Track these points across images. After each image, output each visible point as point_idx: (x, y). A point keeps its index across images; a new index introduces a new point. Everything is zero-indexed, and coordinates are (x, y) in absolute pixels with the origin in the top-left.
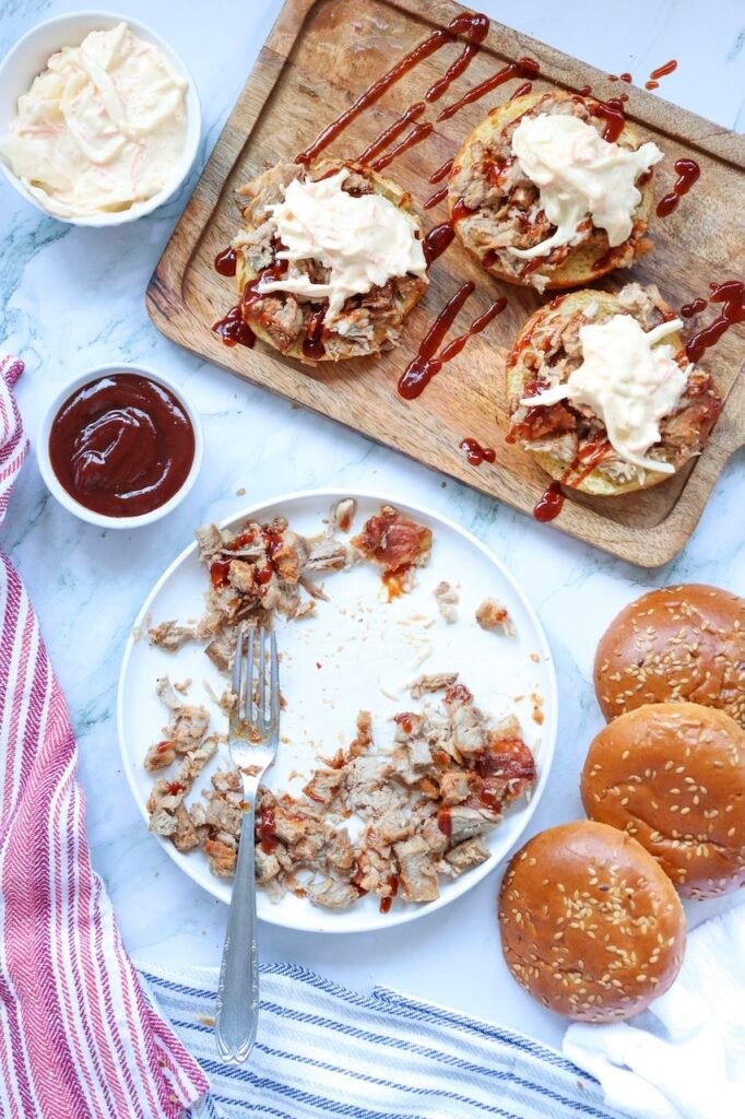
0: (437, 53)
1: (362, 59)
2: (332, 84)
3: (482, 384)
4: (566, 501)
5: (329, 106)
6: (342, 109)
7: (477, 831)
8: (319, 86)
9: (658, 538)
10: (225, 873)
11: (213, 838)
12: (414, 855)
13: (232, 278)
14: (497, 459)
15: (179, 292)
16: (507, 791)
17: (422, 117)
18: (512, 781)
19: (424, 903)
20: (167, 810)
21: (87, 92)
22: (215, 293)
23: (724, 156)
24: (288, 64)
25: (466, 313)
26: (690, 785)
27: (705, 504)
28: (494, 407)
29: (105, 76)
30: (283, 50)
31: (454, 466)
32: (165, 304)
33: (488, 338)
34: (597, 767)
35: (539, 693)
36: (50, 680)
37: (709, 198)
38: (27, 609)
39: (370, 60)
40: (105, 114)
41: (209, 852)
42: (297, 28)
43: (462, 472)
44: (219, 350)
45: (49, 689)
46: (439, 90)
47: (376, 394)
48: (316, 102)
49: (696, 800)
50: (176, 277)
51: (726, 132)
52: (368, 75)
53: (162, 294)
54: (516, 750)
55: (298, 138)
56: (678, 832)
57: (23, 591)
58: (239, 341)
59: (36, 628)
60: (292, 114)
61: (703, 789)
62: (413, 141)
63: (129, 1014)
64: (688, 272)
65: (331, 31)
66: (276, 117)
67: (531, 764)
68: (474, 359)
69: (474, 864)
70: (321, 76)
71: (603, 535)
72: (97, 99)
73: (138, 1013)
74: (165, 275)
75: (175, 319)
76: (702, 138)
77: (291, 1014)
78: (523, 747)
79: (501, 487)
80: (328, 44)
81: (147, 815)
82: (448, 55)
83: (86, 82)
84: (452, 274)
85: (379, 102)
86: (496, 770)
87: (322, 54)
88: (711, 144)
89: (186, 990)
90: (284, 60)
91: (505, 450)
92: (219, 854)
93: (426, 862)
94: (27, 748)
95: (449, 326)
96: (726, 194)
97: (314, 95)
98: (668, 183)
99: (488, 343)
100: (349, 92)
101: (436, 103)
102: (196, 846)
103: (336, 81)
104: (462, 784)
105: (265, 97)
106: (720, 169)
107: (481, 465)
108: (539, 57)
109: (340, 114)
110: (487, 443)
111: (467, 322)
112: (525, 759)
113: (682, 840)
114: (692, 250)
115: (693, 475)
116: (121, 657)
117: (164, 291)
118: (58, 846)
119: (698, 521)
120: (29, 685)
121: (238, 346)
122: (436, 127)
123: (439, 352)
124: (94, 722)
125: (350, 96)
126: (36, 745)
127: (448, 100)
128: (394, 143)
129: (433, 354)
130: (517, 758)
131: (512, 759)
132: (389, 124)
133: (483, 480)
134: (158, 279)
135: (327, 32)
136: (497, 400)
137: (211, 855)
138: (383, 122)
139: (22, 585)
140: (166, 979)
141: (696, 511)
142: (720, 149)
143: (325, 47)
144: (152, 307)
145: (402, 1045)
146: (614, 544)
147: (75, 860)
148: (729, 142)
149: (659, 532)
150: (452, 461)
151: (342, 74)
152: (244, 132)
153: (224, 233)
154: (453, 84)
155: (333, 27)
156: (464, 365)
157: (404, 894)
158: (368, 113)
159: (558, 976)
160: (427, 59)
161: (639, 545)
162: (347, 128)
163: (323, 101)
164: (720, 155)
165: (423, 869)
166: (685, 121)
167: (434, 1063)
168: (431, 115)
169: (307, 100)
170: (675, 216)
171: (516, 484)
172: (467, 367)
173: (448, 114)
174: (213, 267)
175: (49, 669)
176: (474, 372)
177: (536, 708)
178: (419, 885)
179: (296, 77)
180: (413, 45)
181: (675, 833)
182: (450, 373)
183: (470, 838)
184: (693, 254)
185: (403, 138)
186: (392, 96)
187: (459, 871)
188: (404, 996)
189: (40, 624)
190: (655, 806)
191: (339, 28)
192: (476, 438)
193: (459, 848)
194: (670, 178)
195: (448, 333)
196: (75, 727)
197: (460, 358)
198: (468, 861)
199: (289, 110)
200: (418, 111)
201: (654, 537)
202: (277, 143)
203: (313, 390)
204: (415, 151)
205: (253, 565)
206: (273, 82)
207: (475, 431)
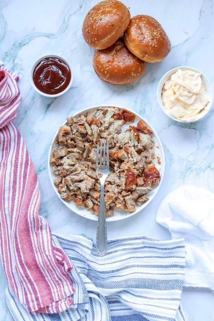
7: (145, 193)
10: (79, 206)
11: (76, 197)
12: (129, 199)
16: (153, 182)
18: (154, 179)
19: (132, 212)
20: (63, 192)
35: (159, 156)
36: (29, 160)
38: (23, 141)
41: (75, 201)
45: (29, 163)
54: (155, 171)
57: (21, 137)
59: (25, 146)
67: (159, 174)
69: (145, 202)
78: (156, 170)
81: (58, 194)
86: (150, 176)
92: (78, 201)
93: (132, 201)
94: (24, 178)
102: (72, 200)
104: (142, 180)
112: (157, 172)
116: (48, 153)
120: (24, 161)
124: (42, 170)
126: (26, 178)
130: (155, 173)
131: (154, 173)
137: (76, 202)
139: (21, 135)
140: (63, 238)
157: (127, 209)
165: (131, 203)
175: (29, 157)
177: (159, 160)
178: (130, 207)
183: (144, 195)
187: (141, 203)
189: (26, 146)
193: (141, 197)
196: (36, 171)
198: (143, 201)
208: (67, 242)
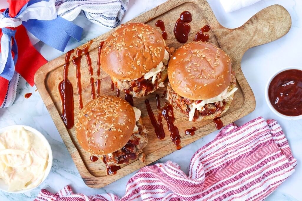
0: (81, 64)
4: (221, 119)
6: (77, 99)
9: (248, 103)
13: (98, 159)
14: (196, 128)
15: (92, 176)
17: (95, 80)
22: (99, 167)
25: (153, 107)
27: (248, 84)
28: (182, 118)
30: (51, 102)
31: (190, 140)
32: (92, 182)
37: (171, 24)
42: (48, 94)
43: (193, 140)
44: (115, 177)
46: (91, 71)
47: (156, 146)
50: (88, 174)
51: (158, 7)
53: (89, 181)
58: (116, 170)
62: (99, 87)
65: (55, 86)
71: (237, 116)
74: (86, 177)
75: (99, 182)
76: (155, 15)
79: (205, 132)
82: (84, 62)
84: (140, 103)
85: (82, 88)
88: (158, 13)
90: (54, 104)
91: (196, 124)
95: (153, 114)
96: (173, 19)
98: (159, 31)
101: (94, 74)
106: (166, 16)
107: (195, 133)
108: (102, 40)
110: (190, 127)
111: (155, 108)
115: (239, 82)
117: (89, 180)
119: (251, 89)
121: (118, 172)
122: (100, 78)
123: (158, 121)
125: (75, 94)
127: (95, 70)
128: (96, 92)
129: (157, 123)
132: (90, 90)
133: (199, 136)
134: (85, 179)
136: (181, 116)
138: (88, 91)
141: (248, 88)
142: (161, 12)
144: (91, 186)
146: (241, 115)
148: (161, 9)
149: (247, 101)
150: (189, 140)
152: (64, 128)
153: (85, 153)
154: (92, 66)
155: (54, 85)
158: (83, 92)
160: (81, 68)
161: (246, 109)
162: (83, 101)
164: (162, 13)
166: (147, 15)
168: (95, 76)
171: (207, 128)
173: (99, 73)
174: (92, 162)
185: (96, 89)
186: (84, 83)
192: (187, 129)
194: (158, 29)
195: (155, 115)
200: (92, 79)
201: (247, 104)
204: (102, 88)
206: (57, 111)
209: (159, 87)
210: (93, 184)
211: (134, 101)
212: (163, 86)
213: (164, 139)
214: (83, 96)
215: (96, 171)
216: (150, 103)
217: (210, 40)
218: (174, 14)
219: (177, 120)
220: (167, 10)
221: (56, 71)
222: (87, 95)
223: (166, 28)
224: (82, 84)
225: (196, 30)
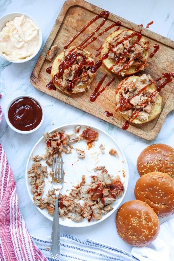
0: (97, 20)
1: (80, 22)
2: (73, 28)
3: (109, 98)
4: (130, 125)
5: (72, 33)
6: (75, 34)
7: (110, 203)
8: (70, 29)
9: (151, 133)
10: (52, 214)
11: (49, 206)
12: (96, 209)
13: (50, 74)
14: (113, 115)
15: (38, 78)
16: (117, 193)
17: (94, 36)
18: (118, 191)
19: (98, 220)
20: (38, 200)
21: (15, 32)
22: (46, 78)
23: (165, 43)
24: (62, 23)
25: (105, 81)
26: (160, 191)
27: (162, 125)
28: (112, 103)
29: (20, 28)
30: (61, 20)
32: (35, 80)
33: (111, 87)
34: (138, 187)
35: (124, 170)
36: (9, 169)
37: (161, 53)
38: (4, 153)
39: (82, 22)
40: (20, 37)
41: (48, 209)
42: (64, 15)
43: (105, 119)
44: (48, 91)
45: (9, 172)
46: (98, 29)
47: (85, 101)
48: (69, 32)
49: (161, 195)
50: (37, 74)
51: (165, 38)
52: (81, 26)
53: (34, 78)
54: (119, 184)
55: (65, 41)
56: (157, 202)
57: (3, 149)
58: (52, 89)
59: (6, 157)
60: (64, 35)
61: (163, 192)
62: (92, 41)
63: (30, 247)
64: (157, 71)
65: (72, 16)
66: (60, 36)
67: (123, 187)
68: (107, 92)
69: (110, 210)
70: (70, 26)
71: (138, 133)
72: (18, 33)
73: (32, 247)
74: (34, 74)
75: (37, 84)
77: (68, 246)
78: (121, 183)
79: (114, 122)
80: (72, 19)
81: (33, 201)
82: (100, 21)
83: (15, 29)
84: (102, 72)
85: (84, 32)
86: (115, 189)
87: (70, 21)
88: (161, 41)
89: (43, 241)
91: (115, 113)
92: (50, 210)
93: (99, 210)
94: (4, 186)
95: (102, 84)
96: (166, 53)
97: (69, 31)
98: (152, 50)
99: (111, 88)
100: (77, 30)
101: (97, 32)
102: (45, 208)
103: (74, 27)
104: (107, 192)
105: (57, 31)
106: (164, 47)
107: (110, 117)
108: (121, 21)
109: (75, 35)
110: (111, 112)
111: (106, 83)
112: (121, 186)
113: (158, 204)
114: (158, 66)
115: (159, 118)
116: (26, 163)
118: (12, 209)
119: (160, 129)
120: (4, 171)
121: (52, 90)
122: (97, 38)
123: (99, 90)
124: (20, 179)
125: (77, 31)
126: (6, 185)
127: (100, 31)
128: (88, 42)
129: (98, 91)
130: (119, 185)
131: (118, 186)
132: (87, 37)
133: (110, 121)
134: (33, 75)
135: (71, 16)
136: (113, 102)
137: (48, 210)
138: (85, 37)
139: (2, 147)
140: (38, 239)
141: (160, 127)
142: (164, 42)
143: (71, 19)
144: (32, 81)
145: (94, 253)
146: (141, 135)
147: (16, 212)
148: (166, 40)
149: (151, 132)
150: (103, 116)
151: (75, 26)
152: (52, 40)
153: (48, 63)
154: (101, 28)
155: (73, 15)
156: (105, 93)
157: (94, 218)
158: (82, 35)
159: (130, 236)
160: (95, 22)
161: (147, 135)
162: (77, 38)
163: (71, 32)
164: (164, 43)
165: (98, 212)
166: (156, 36)
167: (101, 257)
168: (96, 35)
169: (67, 32)
170: (154, 58)
171: (118, 121)
172: (106, 94)
173: (100, 35)
174: (46, 72)
175: (9, 167)
176: (107, 95)
177: (124, 174)
178: (97, 216)
179: (64, 26)
180: (92, 19)
181: (157, 203)
182: (102, 95)
183: (109, 205)
184: (158, 67)
185: (90, 40)
186: (87, 31)
187: (106, 212)
188: (94, 241)
189: (7, 156)
190: (152, 196)
191: (74, 15)
192: (108, 111)
193: (106, 207)
194: (152, 49)
195: (101, 86)
196: (15, 180)
197: (104, 92)
198: (109, 210)
199: (63, 34)
200: (93, 34)
201: (150, 133)
202: (60, 42)
203: (70, 100)
204: (93, 43)
205: (57, 142)
206: (59, 28)
207: (108, 109)
208: (41, 243)
209: (120, 73)
210: (33, 82)
211: (100, 68)
212: (123, 76)
213: (92, 102)
214: (79, 36)
215: (43, 78)
216: (106, 78)
217: (170, 84)
218: (169, 51)
219: (109, 101)
220: (168, 45)
221: (82, 9)
222: (82, 38)
223: (157, 53)
224: (86, 30)
225: (169, 71)
